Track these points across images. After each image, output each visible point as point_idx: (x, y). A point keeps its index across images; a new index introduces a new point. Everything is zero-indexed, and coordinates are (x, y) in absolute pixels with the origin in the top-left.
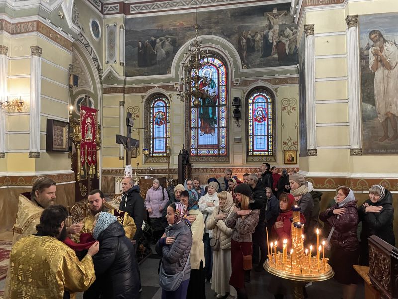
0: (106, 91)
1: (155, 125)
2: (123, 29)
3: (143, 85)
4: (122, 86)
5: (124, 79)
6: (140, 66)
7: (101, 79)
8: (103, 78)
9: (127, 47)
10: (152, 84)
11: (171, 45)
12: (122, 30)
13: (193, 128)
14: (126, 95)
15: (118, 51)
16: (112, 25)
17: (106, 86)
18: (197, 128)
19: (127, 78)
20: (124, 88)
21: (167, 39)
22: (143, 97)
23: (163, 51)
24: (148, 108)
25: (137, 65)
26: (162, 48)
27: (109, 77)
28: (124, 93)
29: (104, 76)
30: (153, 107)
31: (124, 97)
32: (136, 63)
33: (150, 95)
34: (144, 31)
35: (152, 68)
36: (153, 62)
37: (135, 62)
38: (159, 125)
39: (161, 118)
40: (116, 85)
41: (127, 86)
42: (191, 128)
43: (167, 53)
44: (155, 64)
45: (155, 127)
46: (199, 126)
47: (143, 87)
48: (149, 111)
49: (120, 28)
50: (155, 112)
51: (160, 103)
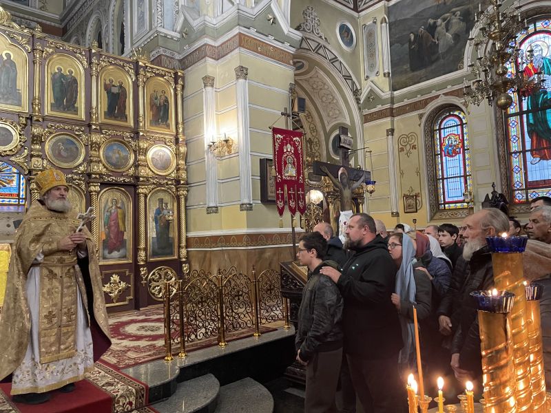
0: (367, 119)
1: (444, 158)
2: (386, 22)
3: (419, 98)
4: (388, 106)
5: (389, 96)
6: (413, 70)
7: (358, 103)
8: (361, 102)
9: (393, 47)
10: (434, 93)
11: (463, 21)
12: (384, 24)
13: (515, 153)
14: (396, 119)
15: (380, 56)
16: (370, 23)
17: (366, 112)
18: (524, 151)
19: (395, 92)
20: (392, 109)
21: (454, 14)
22: (421, 116)
23: (449, 35)
24: (430, 132)
25: (409, 70)
26: (447, 31)
27: (369, 98)
28: (392, 115)
29: (363, 98)
30: (440, 129)
31: (392, 122)
32: (407, 66)
33: (433, 111)
34: (416, 15)
35: (433, 67)
36: (434, 58)
37: (405, 67)
38: (452, 156)
39: (455, 146)
40: (379, 107)
41: (395, 106)
42: (511, 154)
43: (457, 37)
44: (438, 59)
45: (444, 161)
46: (528, 147)
47: (420, 101)
48: (433, 137)
49: (381, 23)
50: (443, 136)
51: (451, 121)
